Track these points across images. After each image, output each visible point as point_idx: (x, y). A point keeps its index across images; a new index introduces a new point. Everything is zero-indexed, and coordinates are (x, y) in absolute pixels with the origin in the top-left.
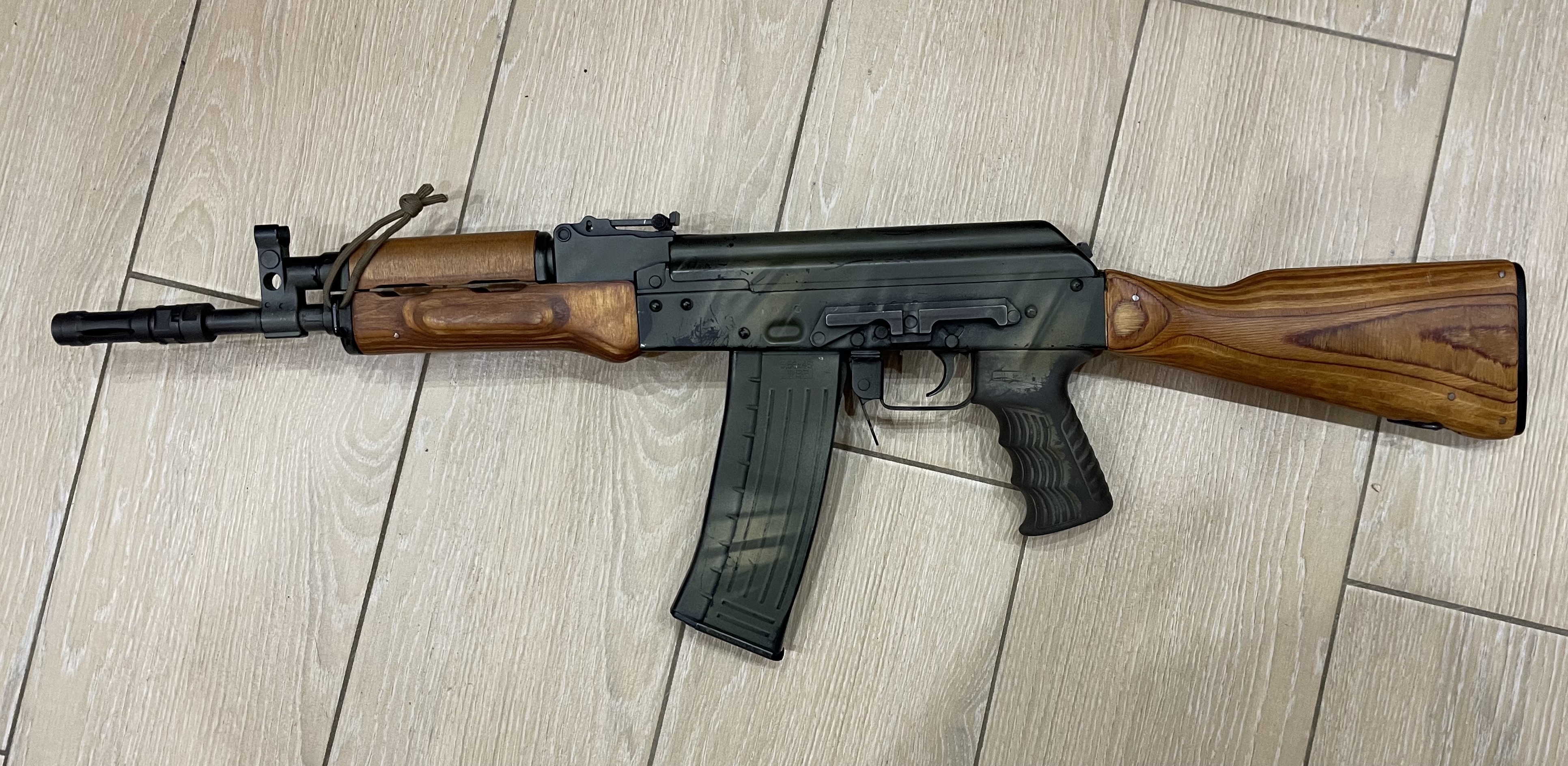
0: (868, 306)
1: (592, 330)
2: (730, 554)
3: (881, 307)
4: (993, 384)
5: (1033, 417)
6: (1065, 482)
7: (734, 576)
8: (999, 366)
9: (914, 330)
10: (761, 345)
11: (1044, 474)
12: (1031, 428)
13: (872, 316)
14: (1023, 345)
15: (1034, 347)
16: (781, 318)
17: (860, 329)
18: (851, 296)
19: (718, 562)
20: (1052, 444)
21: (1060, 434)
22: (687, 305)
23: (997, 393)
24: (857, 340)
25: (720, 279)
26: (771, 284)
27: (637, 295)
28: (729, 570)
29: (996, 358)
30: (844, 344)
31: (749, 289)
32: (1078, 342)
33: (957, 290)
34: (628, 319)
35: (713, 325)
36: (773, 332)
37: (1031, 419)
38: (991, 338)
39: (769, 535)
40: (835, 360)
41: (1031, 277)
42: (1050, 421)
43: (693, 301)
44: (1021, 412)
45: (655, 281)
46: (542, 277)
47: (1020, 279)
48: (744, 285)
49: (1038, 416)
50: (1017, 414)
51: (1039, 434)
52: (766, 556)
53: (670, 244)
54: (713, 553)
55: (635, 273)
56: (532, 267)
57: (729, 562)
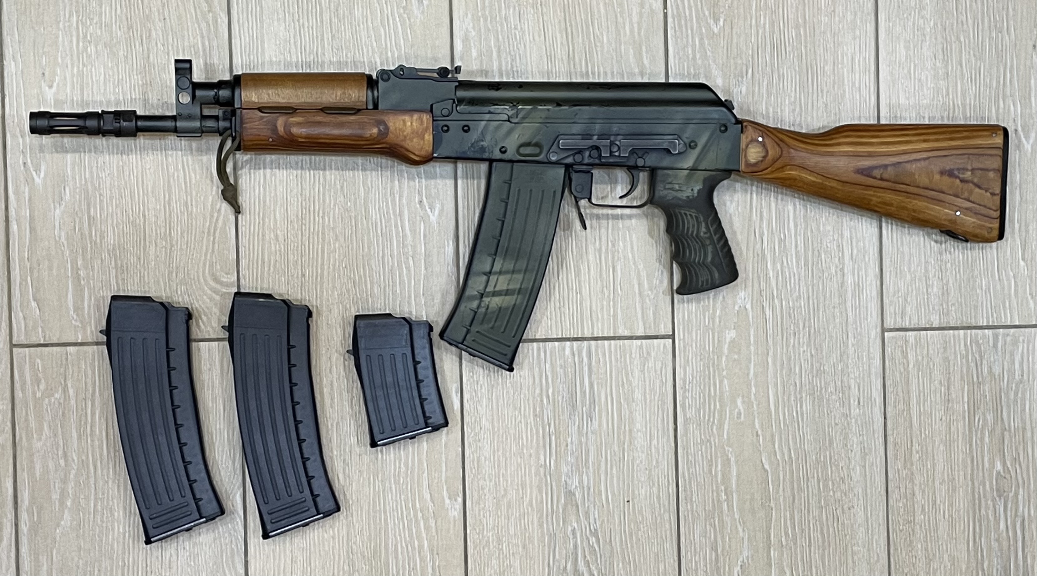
0: (587, 136)
1: (403, 144)
2: (484, 299)
3: (595, 137)
4: (665, 192)
5: (690, 215)
6: (709, 259)
7: (486, 314)
8: (670, 180)
9: (617, 154)
10: (514, 159)
11: (696, 254)
12: (688, 223)
13: (589, 143)
14: (686, 167)
15: (693, 169)
16: (528, 141)
17: (580, 152)
18: (576, 129)
19: (475, 304)
20: (702, 234)
21: (707, 227)
22: (466, 129)
23: (668, 198)
24: (578, 158)
25: (490, 113)
26: (524, 118)
27: (434, 120)
28: (482, 310)
29: (668, 175)
30: (570, 160)
31: (509, 121)
32: (722, 167)
33: (646, 128)
34: (427, 137)
35: (482, 143)
36: (522, 150)
37: (689, 217)
38: (667, 161)
39: (511, 287)
40: (562, 171)
41: (694, 121)
42: (701, 218)
43: (471, 127)
44: (683, 212)
45: (445, 112)
46: (371, 107)
47: (687, 122)
48: (506, 117)
49: (693, 215)
50: (680, 213)
51: (693, 226)
52: (508, 301)
53: (456, 87)
54: (472, 298)
55: (432, 106)
56: (365, 100)
57: (483, 305)
